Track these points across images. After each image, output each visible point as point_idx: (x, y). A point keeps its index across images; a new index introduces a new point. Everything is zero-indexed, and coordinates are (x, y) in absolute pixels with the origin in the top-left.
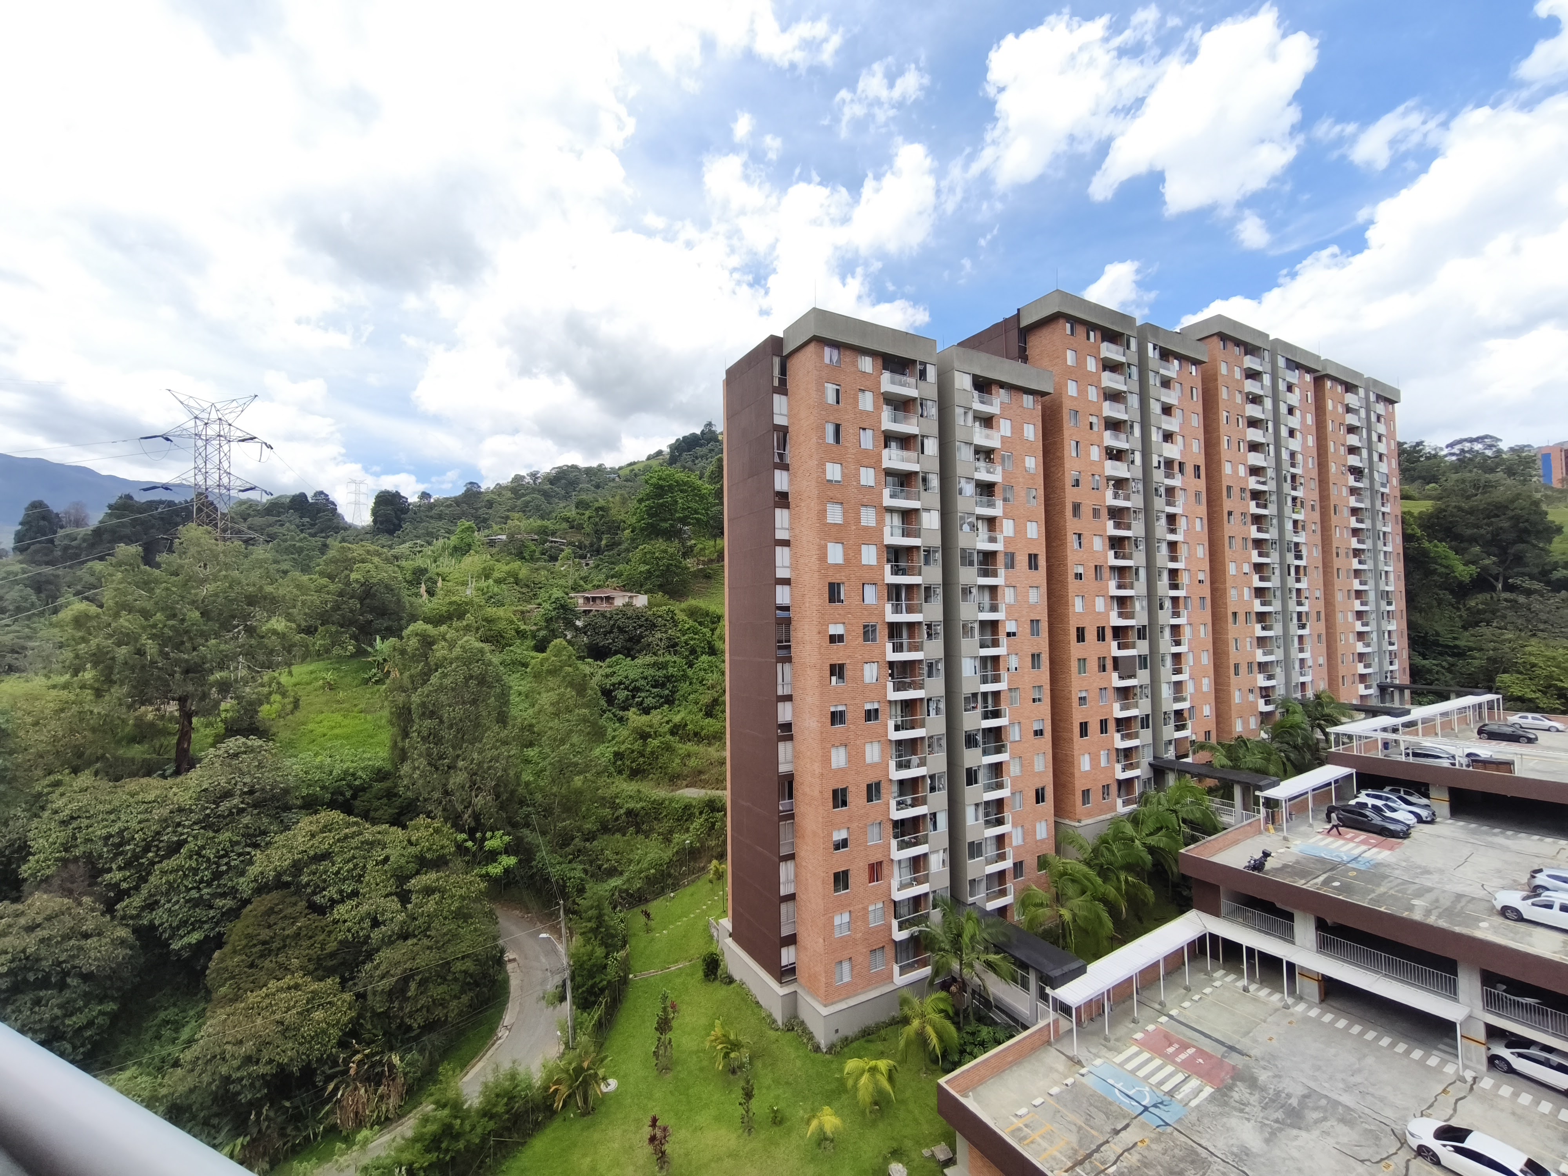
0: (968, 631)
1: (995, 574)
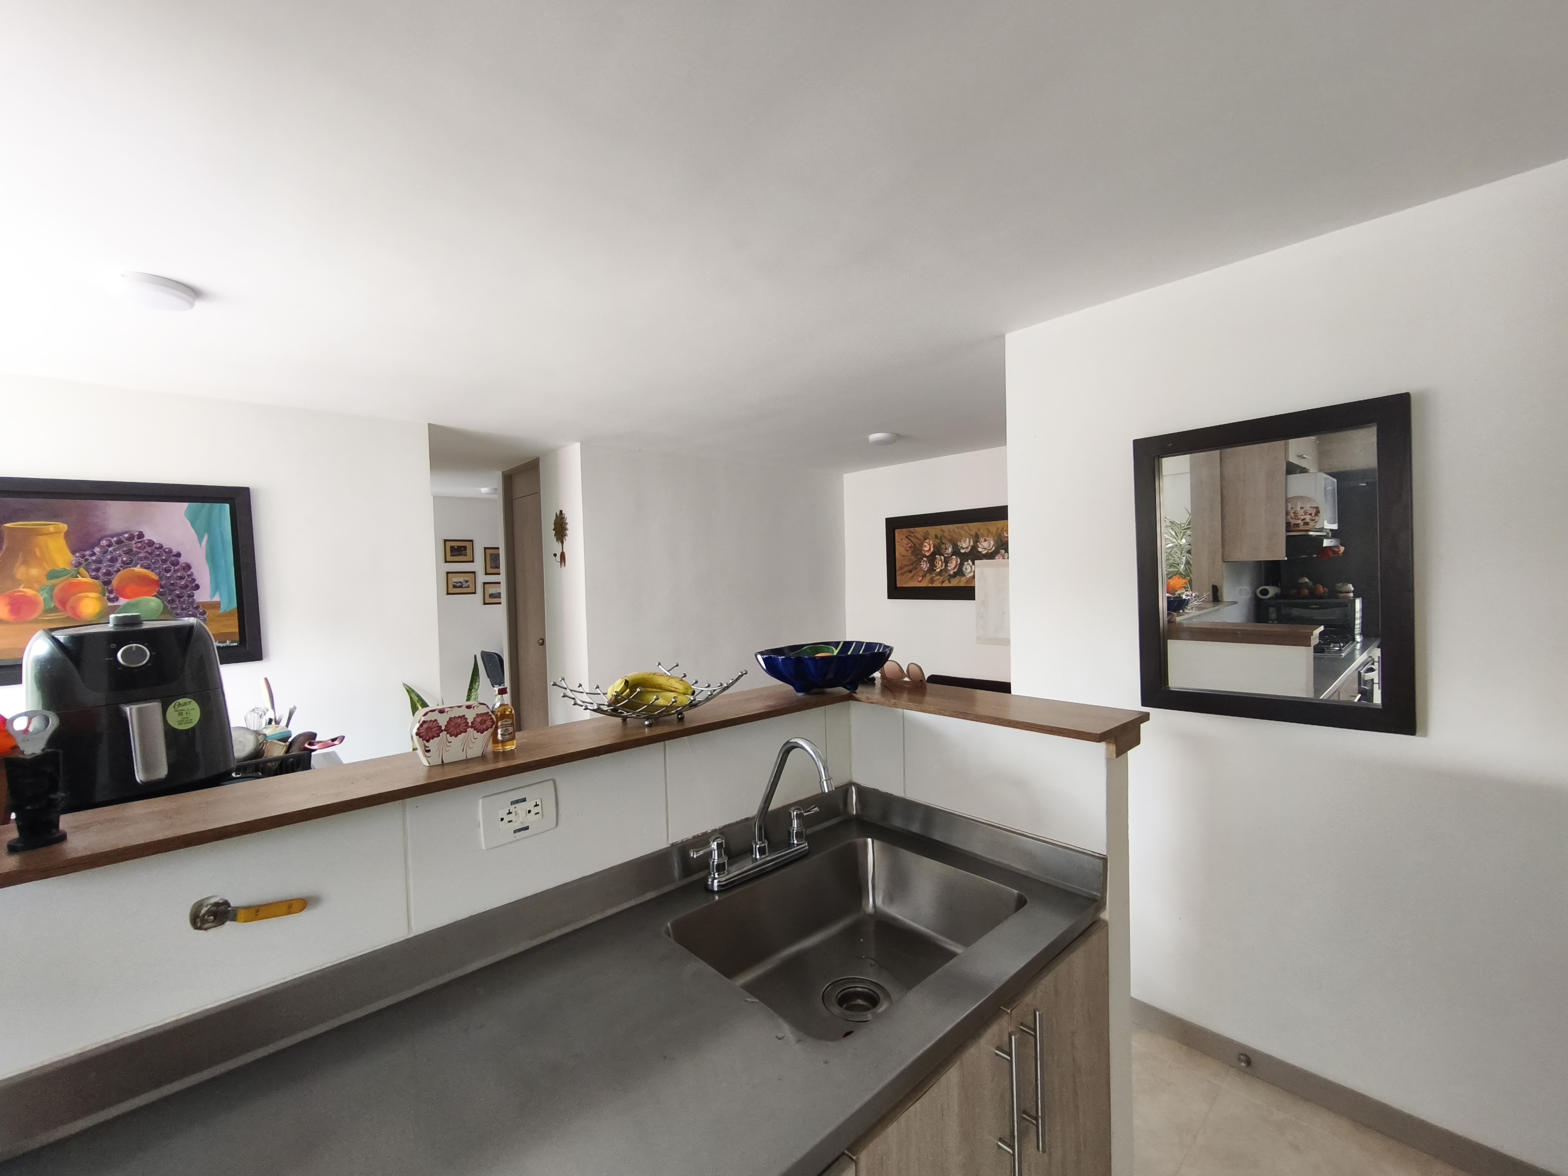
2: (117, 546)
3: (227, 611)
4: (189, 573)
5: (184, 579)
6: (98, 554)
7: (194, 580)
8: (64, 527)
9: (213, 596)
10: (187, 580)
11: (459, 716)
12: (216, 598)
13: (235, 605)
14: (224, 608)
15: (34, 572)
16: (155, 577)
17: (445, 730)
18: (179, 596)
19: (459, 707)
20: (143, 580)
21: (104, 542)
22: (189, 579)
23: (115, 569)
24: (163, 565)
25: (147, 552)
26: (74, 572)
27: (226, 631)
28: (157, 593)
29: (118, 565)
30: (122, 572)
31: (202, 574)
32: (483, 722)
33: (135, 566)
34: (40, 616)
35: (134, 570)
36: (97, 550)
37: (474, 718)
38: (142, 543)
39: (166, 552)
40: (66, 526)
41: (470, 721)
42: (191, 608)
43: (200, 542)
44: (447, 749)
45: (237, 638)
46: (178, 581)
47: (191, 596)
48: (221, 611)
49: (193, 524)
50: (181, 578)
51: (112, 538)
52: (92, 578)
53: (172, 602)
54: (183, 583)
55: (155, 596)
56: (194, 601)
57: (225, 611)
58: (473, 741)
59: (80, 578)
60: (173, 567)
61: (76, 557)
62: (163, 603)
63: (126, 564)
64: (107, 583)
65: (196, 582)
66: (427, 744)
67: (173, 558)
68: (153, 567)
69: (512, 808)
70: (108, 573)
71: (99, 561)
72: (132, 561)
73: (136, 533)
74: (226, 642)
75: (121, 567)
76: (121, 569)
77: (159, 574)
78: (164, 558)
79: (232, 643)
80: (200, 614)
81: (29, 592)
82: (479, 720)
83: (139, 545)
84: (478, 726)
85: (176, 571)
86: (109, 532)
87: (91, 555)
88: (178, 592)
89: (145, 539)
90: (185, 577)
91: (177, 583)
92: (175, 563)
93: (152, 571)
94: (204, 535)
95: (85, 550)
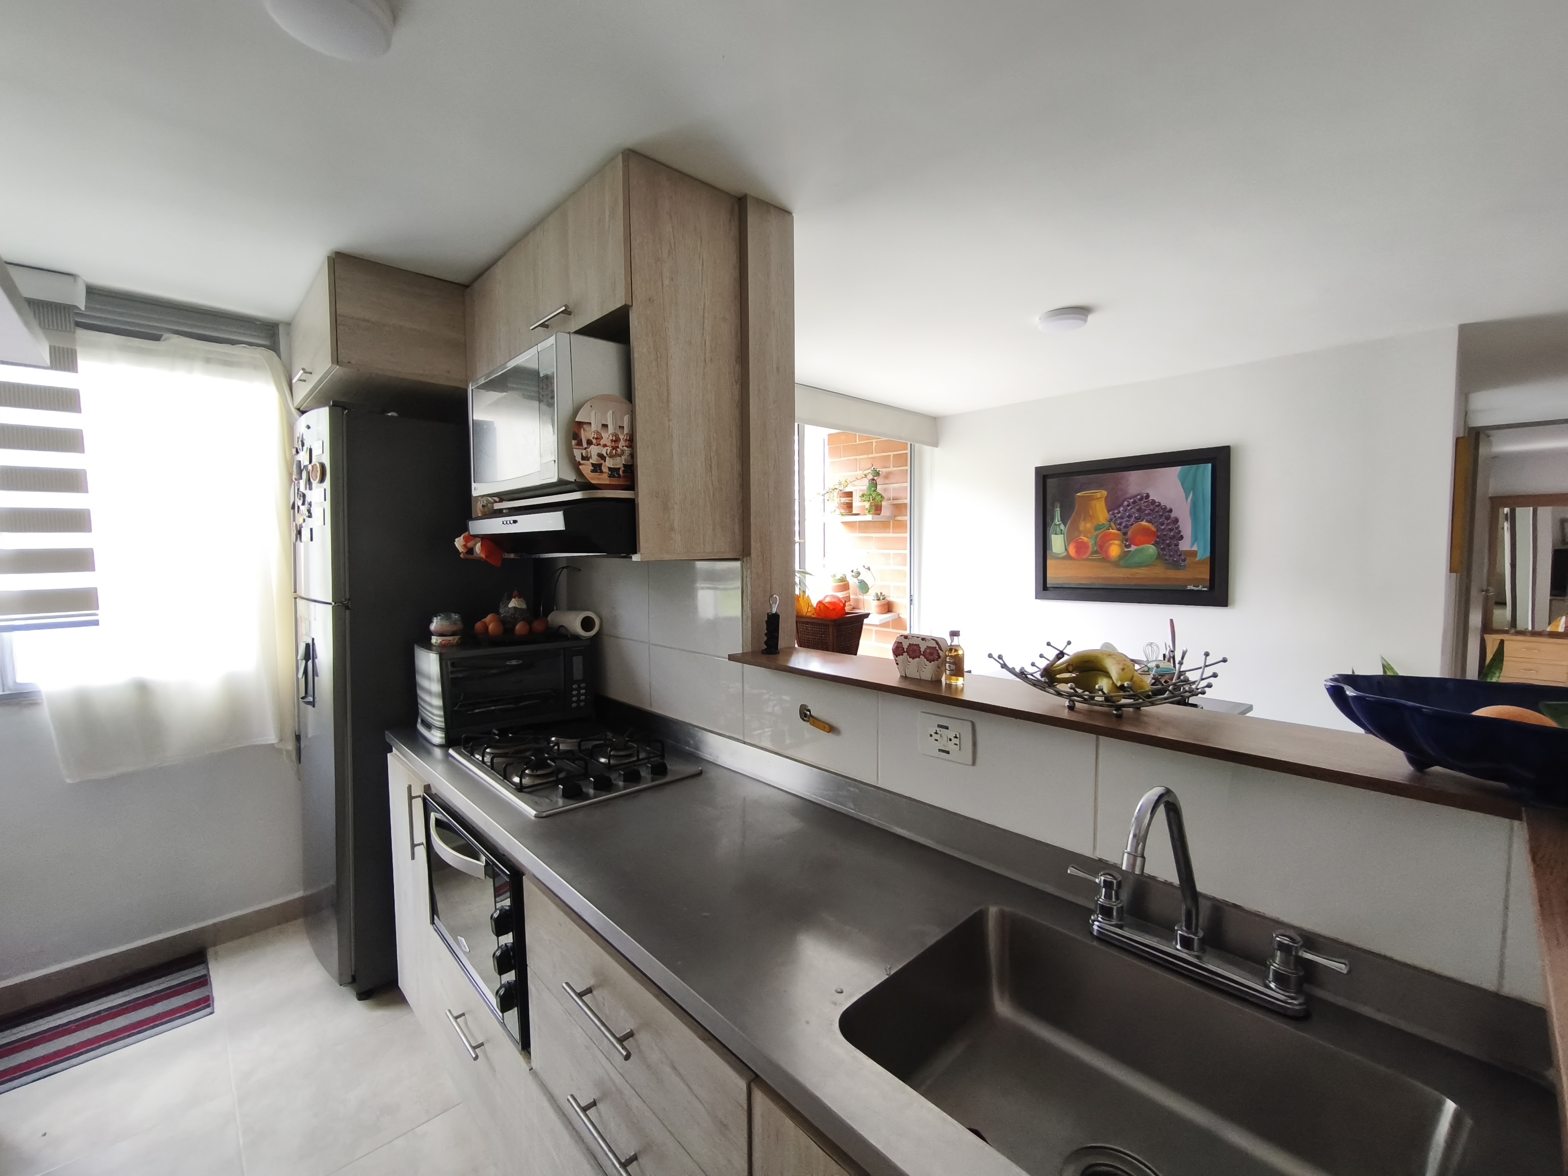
2: (1133, 505)
3: (1203, 559)
4: (1177, 526)
5: (1173, 531)
6: (1122, 512)
7: (1180, 532)
8: (1105, 493)
9: (1192, 546)
10: (1175, 532)
11: (916, 644)
12: (1195, 548)
14: (1199, 557)
15: (1089, 525)
16: (1154, 529)
17: (906, 652)
18: (1169, 545)
19: (918, 637)
20: (1146, 530)
21: (1126, 503)
22: (1177, 531)
23: (1130, 523)
24: (1160, 519)
25: (1150, 509)
26: (1108, 526)
27: (1199, 577)
28: (1155, 541)
29: (1132, 519)
30: (1135, 525)
31: (1186, 527)
32: (931, 654)
33: (1142, 521)
34: (1089, 556)
35: (1141, 524)
36: (1121, 509)
37: (925, 649)
38: (1148, 502)
39: (1162, 509)
40: (1106, 492)
41: (922, 650)
42: (1176, 556)
43: (1187, 499)
44: (908, 666)
45: (1208, 584)
46: (1169, 533)
47: (1177, 545)
48: (1197, 559)
49: (1183, 484)
50: (1171, 530)
51: (1131, 499)
52: (1117, 530)
53: (1163, 549)
54: (1172, 534)
55: (1153, 544)
56: (1179, 549)
57: (1201, 559)
58: (925, 666)
59: (1111, 530)
60: (1166, 521)
61: (1110, 515)
62: (1158, 550)
63: (1138, 519)
64: (1125, 534)
65: (1181, 534)
66: (896, 658)
67: (1167, 514)
68: (1153, 520)
69: (938, 730)
70: (1126, 527)
71: (1122, 518)
72: (1140, 517)
73: (1145, 495)
74: (1199, 587)
75: (1134, 521)
76: (1134, 522)
77: (1156, 527)
78: (1161, 514)
79: (1203, 587)
80: (1182, 561)
81: (1085, 539)
82: (928, 651)
83: (1146, 504)
84: (927, 656)
85: (1168, 524)
86: (1128, 496)
87: (1118, 513)
88: (1168, 542)
89: (1150, 499)
90: (1174, 529)
91: (1168, 534)
92: (1168, 518)
93: (1153, 524)
94: (1190, 493)
95: (1115, 510)
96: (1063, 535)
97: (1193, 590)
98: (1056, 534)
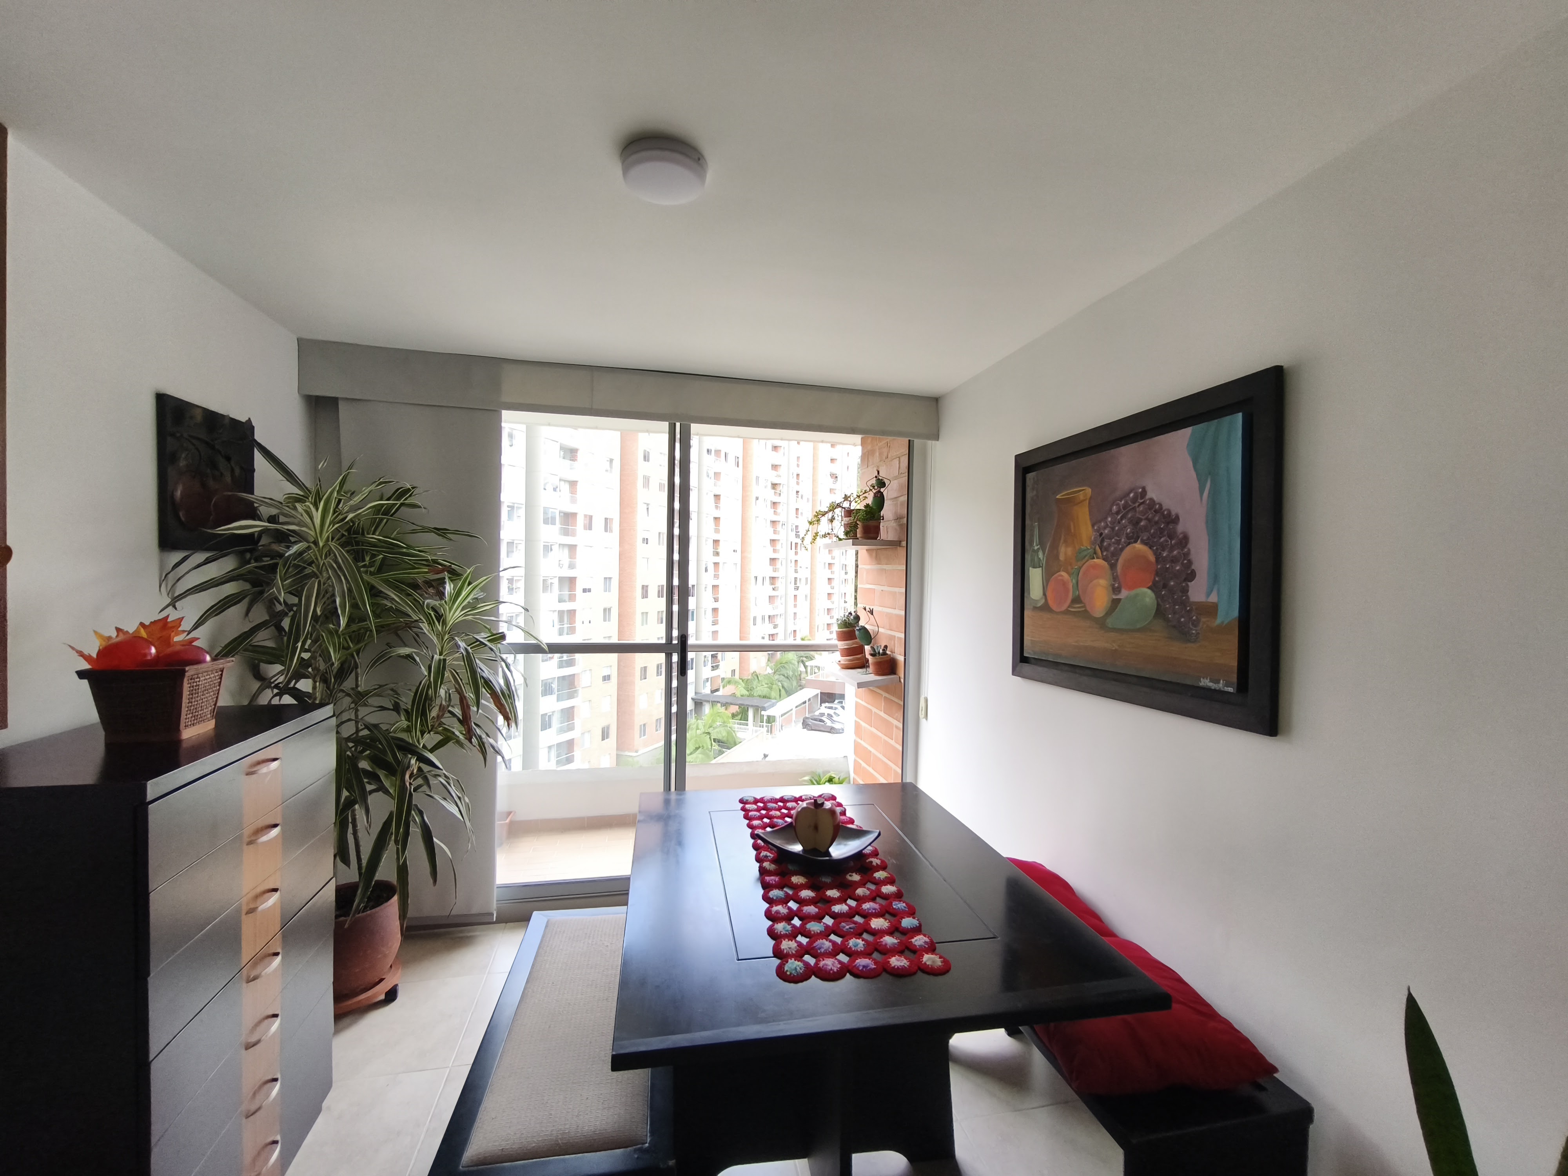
0: (546, 587)
1: (573, 534)
2: (1124, 512)
3: (1226, 622)
4: (1186, 551)
5: (1180, 562)
6: (1109, 525)
7: (1190, 562)
8: (1088, 493)
9: (1208, 594)
10: (1182, 563)
12: (1213, 598)
13: (1236, 613)
14: (1222, 616)
15: (1070, 550)
16: (1152, 558)
18: (1174, 590)
20: (1141, 560)
21: (1115, 507)
22: (1185, 562)
23: (1121, 547)
24: (1161, 538)
25: (1148, 518)
26: (1092, 551)
27: (1221, 660)
28: (1152, 582)
29: (1124, 539)
30: (1128, 550)
31: (1201, 554)
33: (1137, 541)
34: (1069, 607)
35: (1136, 548)
36: (1109, 519)
38: (1145, 505)
39: (1164, 516)
40: (1091, 491)
42: (1183, 612)
43: (1202, 493)
45: (1234, 678)
46: (1174, 565)
47: (1185, 591)
48: (1218, 621)
49: (1195, 465)
50: (1178, 559)
51: (1121, 500)
52: (1104, 559)
53: (1164, 598)
54: (1178, 568)
55: (1149, 588)
56: (1188, 597)
57: (1223, 622)
59: (1096, 560)
60: (1170, 542)
61: (1095, 531)
62: (1156, 598)
63: (1129, 538)
64: (1114, 567)
65: (1193, 568)
67: (1171, 526)
68: (1152, 540)
70: (1115, 553)
71: (1109, 536)
72: (1134, 534)
73: (1141, 491)
74: (1219, 683)
75: (1125, 543)
76: (1125, 545)
77: (1155, 553)
78: (1163, 526)
79: (1223, 684)
80: (1194, 624)
81: (1066, 576)
83: (1142, 508)
85: (1173, 548)
86: (1118, 494)
87: (1105, 528)
88: (1173, 583)
89: (1148, 497)
90: (1181, 558)
91: (1173, 567)
92: (1171, 537)
93: (1151, 548)
94: (1206, 481)
95: (1100, 522)
96: (1041, 568)
97: (1209, 689)
98: (1034, 567)
